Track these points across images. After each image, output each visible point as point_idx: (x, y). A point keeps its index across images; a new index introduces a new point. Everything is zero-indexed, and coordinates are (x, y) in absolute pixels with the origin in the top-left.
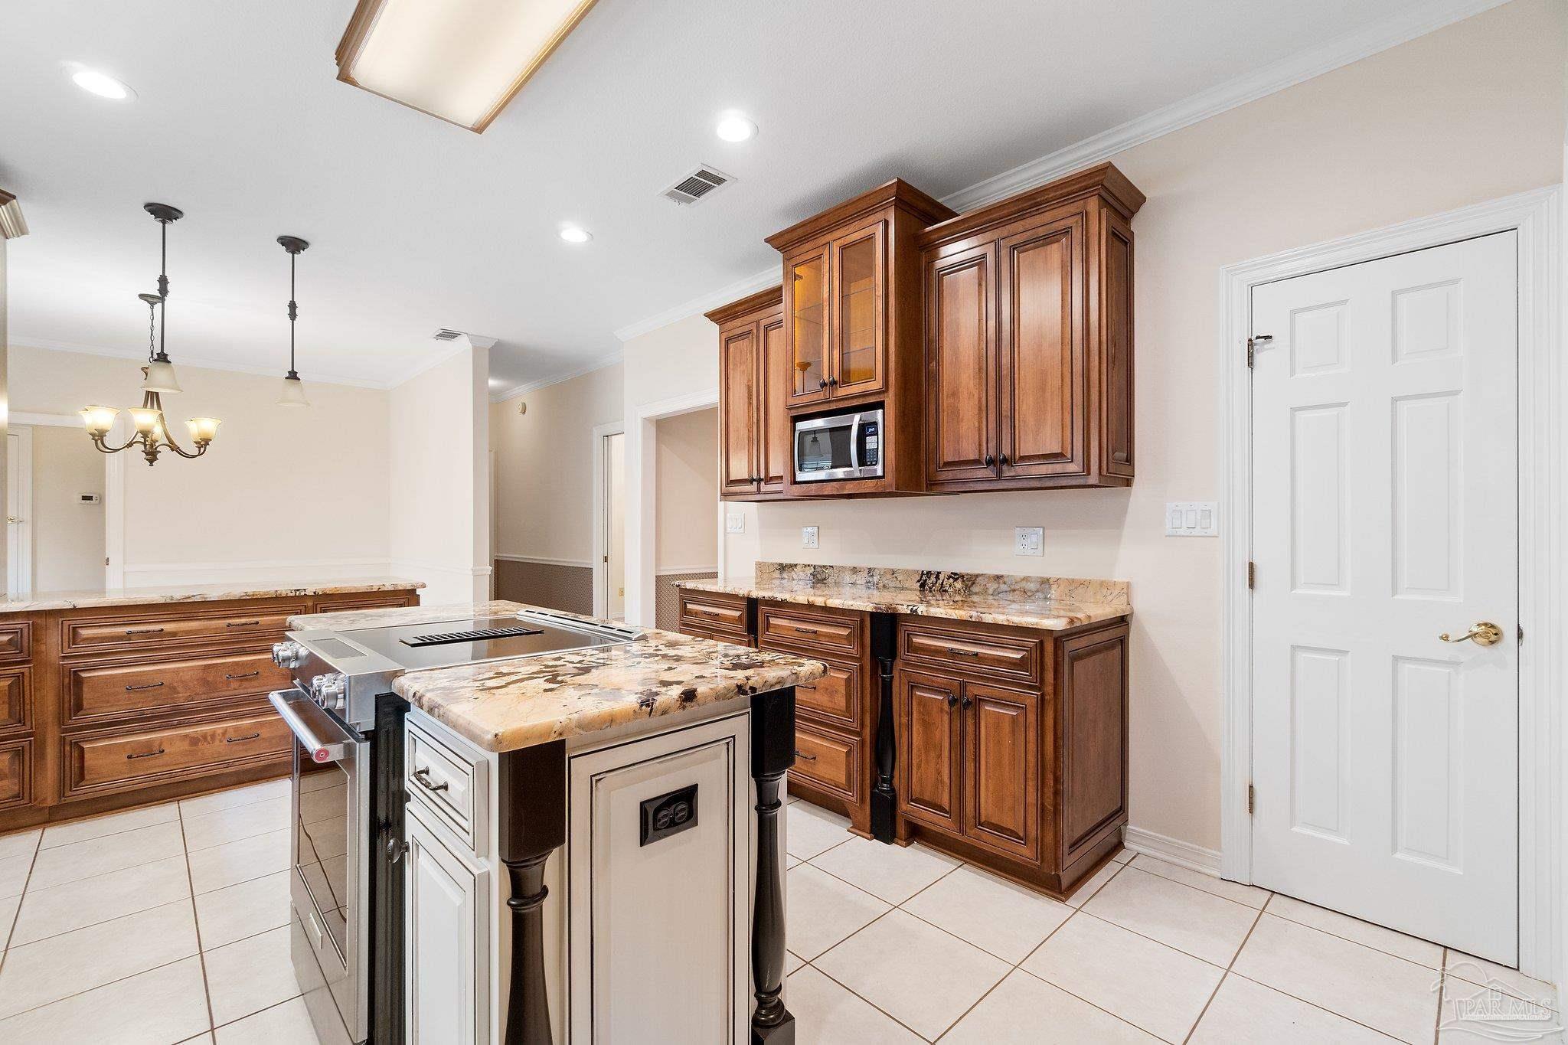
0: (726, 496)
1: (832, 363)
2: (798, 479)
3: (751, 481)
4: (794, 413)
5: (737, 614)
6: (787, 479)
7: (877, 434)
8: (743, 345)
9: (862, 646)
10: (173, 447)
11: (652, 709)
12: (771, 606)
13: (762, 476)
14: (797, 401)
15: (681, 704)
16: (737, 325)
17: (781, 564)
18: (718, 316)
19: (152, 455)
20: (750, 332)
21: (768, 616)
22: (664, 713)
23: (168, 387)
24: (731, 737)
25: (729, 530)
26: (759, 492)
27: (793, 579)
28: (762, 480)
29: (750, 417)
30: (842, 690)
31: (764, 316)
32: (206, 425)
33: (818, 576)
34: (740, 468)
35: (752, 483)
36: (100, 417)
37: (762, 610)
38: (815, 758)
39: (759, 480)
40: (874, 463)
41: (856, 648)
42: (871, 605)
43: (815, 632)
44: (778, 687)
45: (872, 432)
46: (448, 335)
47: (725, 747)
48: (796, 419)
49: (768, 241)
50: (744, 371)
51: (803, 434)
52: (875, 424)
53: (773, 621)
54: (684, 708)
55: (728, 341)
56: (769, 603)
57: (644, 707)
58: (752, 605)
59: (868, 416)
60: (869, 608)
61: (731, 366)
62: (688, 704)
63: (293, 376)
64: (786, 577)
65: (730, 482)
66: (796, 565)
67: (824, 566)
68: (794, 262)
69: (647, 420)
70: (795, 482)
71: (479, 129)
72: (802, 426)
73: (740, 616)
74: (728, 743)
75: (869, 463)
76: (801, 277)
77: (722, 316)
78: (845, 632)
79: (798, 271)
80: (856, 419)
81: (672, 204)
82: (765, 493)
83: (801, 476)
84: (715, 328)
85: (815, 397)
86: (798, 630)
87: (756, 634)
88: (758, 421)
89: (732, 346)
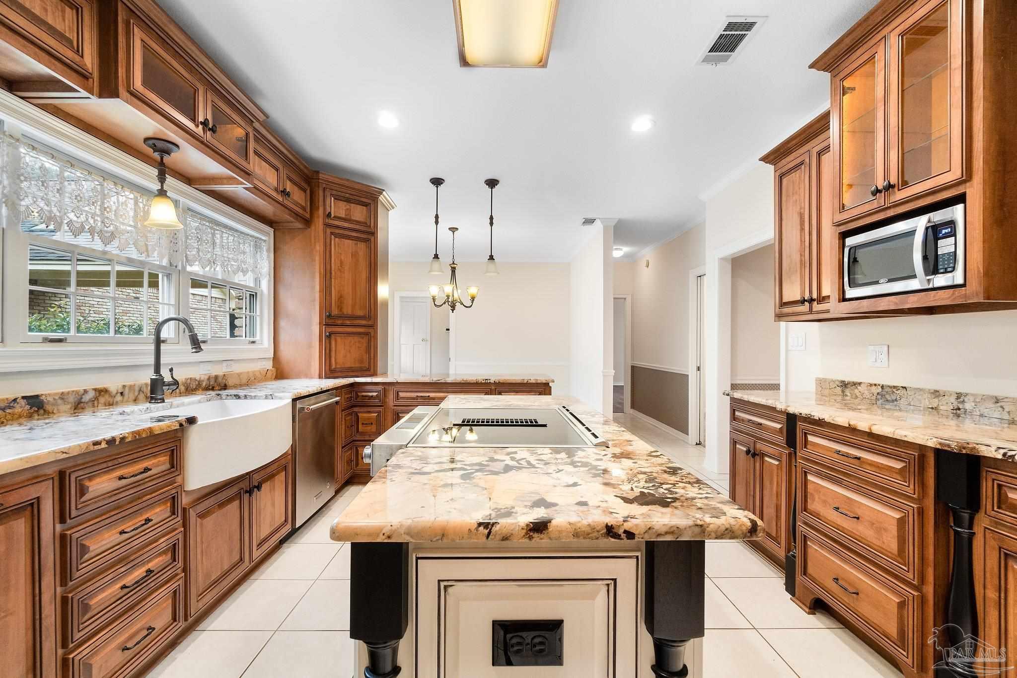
0: (779, 317)
1: (889, 166)
2: (848, 296)
3: (803, 301)
4: (843, 228)
5: (779, 426)
6: (835, 296)
7: (955, 235)
8: (795, 177)
9: (923, 485)
10: (462, 304)
11: (489, 533)
12: (810, 423)
13: (815, 296)
14: (845, 216)
15: (527, 533)
16: (789, 161)
17: (843, 382)
18: (772, 157)
19: (453, 308)
20: (802, 163)
21: (805, 433)
22: (505, 538)
23: (438, 271)
24: (612, 579)
25: (790, 348)
26: (811, 311)
27: (857, 397)
28: (814, 300)
29: (802, 241)
30: (893, 529)
31: (815, 146)
32: (473, 290)
33: (887, 396)
34: (792, 292)
35: (804, 303)
36: (434, 290)
37: (800, 425)
38: (857, 594)
39: (811, 300)
40: (949, 269)
41: (912, 486)
42: (935, 440)
43: (859, 459)
44: (669, 538)
45: (946, 233)
46: (589, 221)
47: (605, 589)
48: (844, 235)
49: (811, 67)
50: (796, 201)
51: (853, 249)
52: (951, 223)
53: (811, 438)
54: (531, 538)
55: (781, 178)
56: (807, 420)
57: (481, 528)
58: (792, 420)
59: (938, 216)
60: (932, 443)
61: (784, 198)
62: (536, 535)
63: (491, 258)
64: (849, 394)
65: (783, 304)
66: (860, 384)
67: (894, 387)
68: (842, 75)
69: (723, 259)
70: (844, 299)
71: (542, 63)
72: (851, 241)
73: (781, 429)
74: (608, 585)
75: (942, 271)
76: (853, 89)
77: (774, 157)
78: (898, 465)
79: (847, 84)
80: (920, 223)
81: (709, 67)
82: (818, 312)
83: (850, 293)
84: (769, 169)
85: (867, 208)
86: (838, 452)
87: (795, 449)
88: (810, 244)
89: (785, 181)
